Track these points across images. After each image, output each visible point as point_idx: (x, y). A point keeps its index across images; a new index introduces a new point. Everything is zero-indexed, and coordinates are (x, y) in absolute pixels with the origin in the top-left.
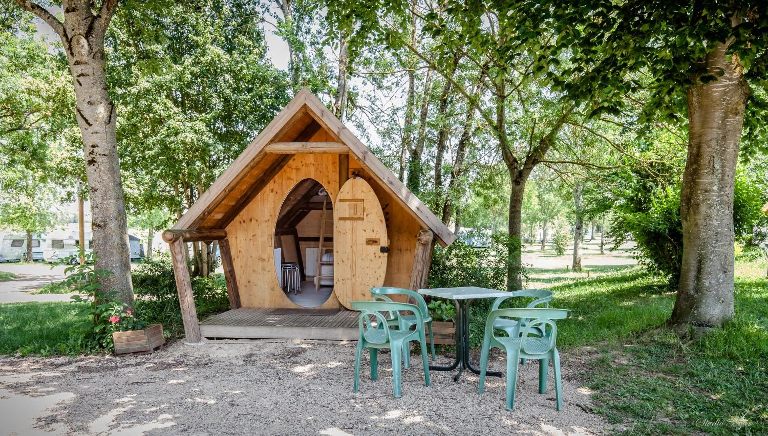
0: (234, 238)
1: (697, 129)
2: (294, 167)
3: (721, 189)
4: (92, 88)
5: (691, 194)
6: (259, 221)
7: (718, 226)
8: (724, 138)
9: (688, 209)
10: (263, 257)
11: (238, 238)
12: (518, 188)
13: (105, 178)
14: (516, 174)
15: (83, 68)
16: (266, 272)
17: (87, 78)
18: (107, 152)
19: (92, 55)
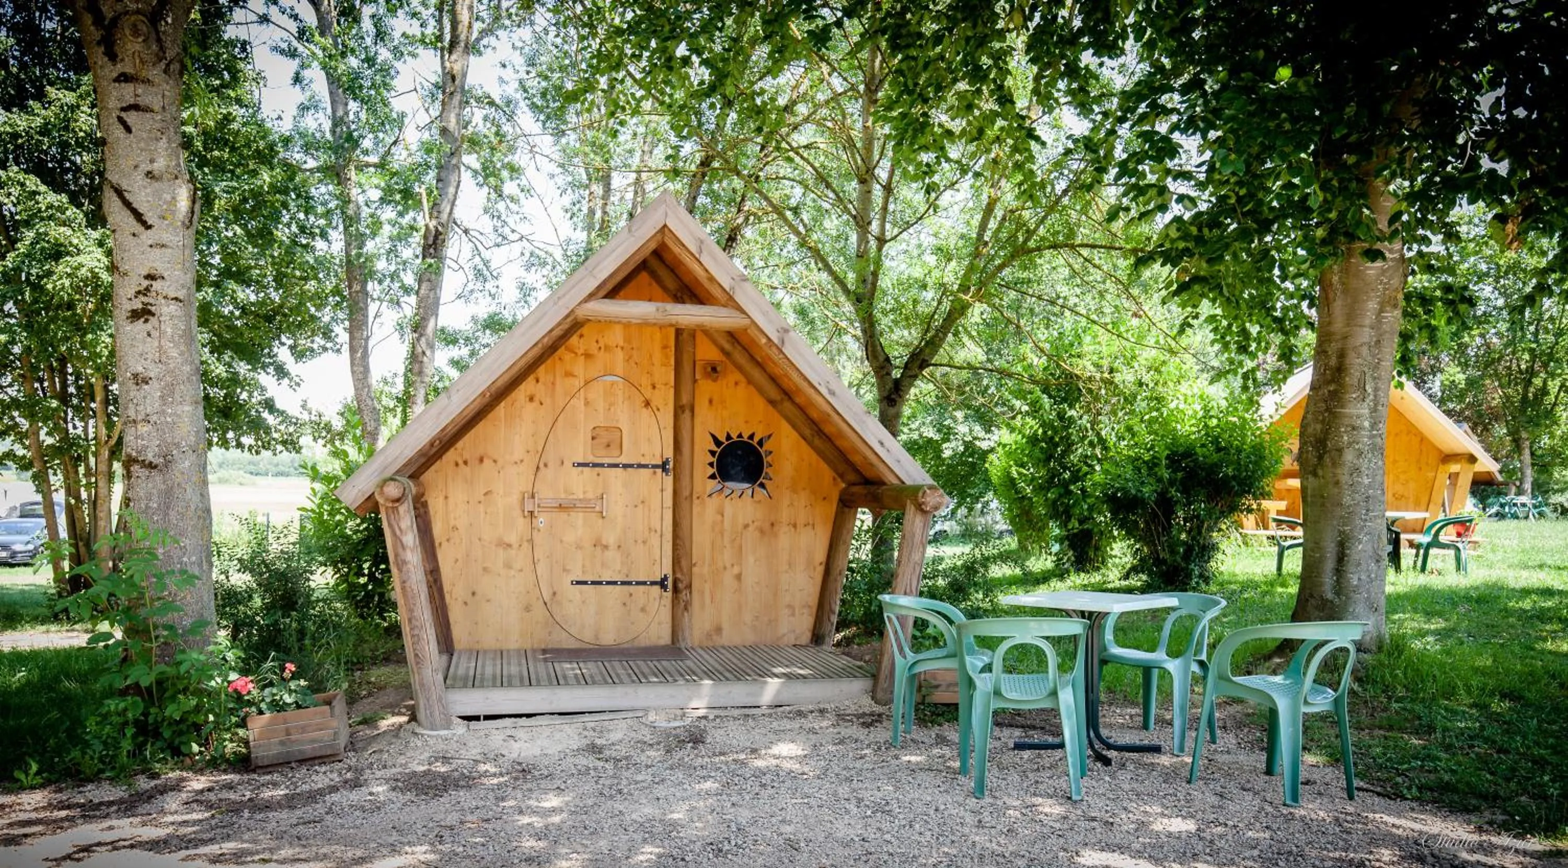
0: (441, 499)
1: (1338, 325)
2: (581, 351)
3: (1373, 426)
4: (157, 140)
5: (1326, 432)
6: (500, 463)
7: (1370, 486)
8: (1378, 342)
9: (1320, 458)
10: (506, 540)
11: (451, 500)
12: (892, 411)
13: (174, 353)
14: (890, 385)
15: (140, 91)
16: (512, 572)
17: (148, 115)
18: (181, 294)
19: (163, 65)
